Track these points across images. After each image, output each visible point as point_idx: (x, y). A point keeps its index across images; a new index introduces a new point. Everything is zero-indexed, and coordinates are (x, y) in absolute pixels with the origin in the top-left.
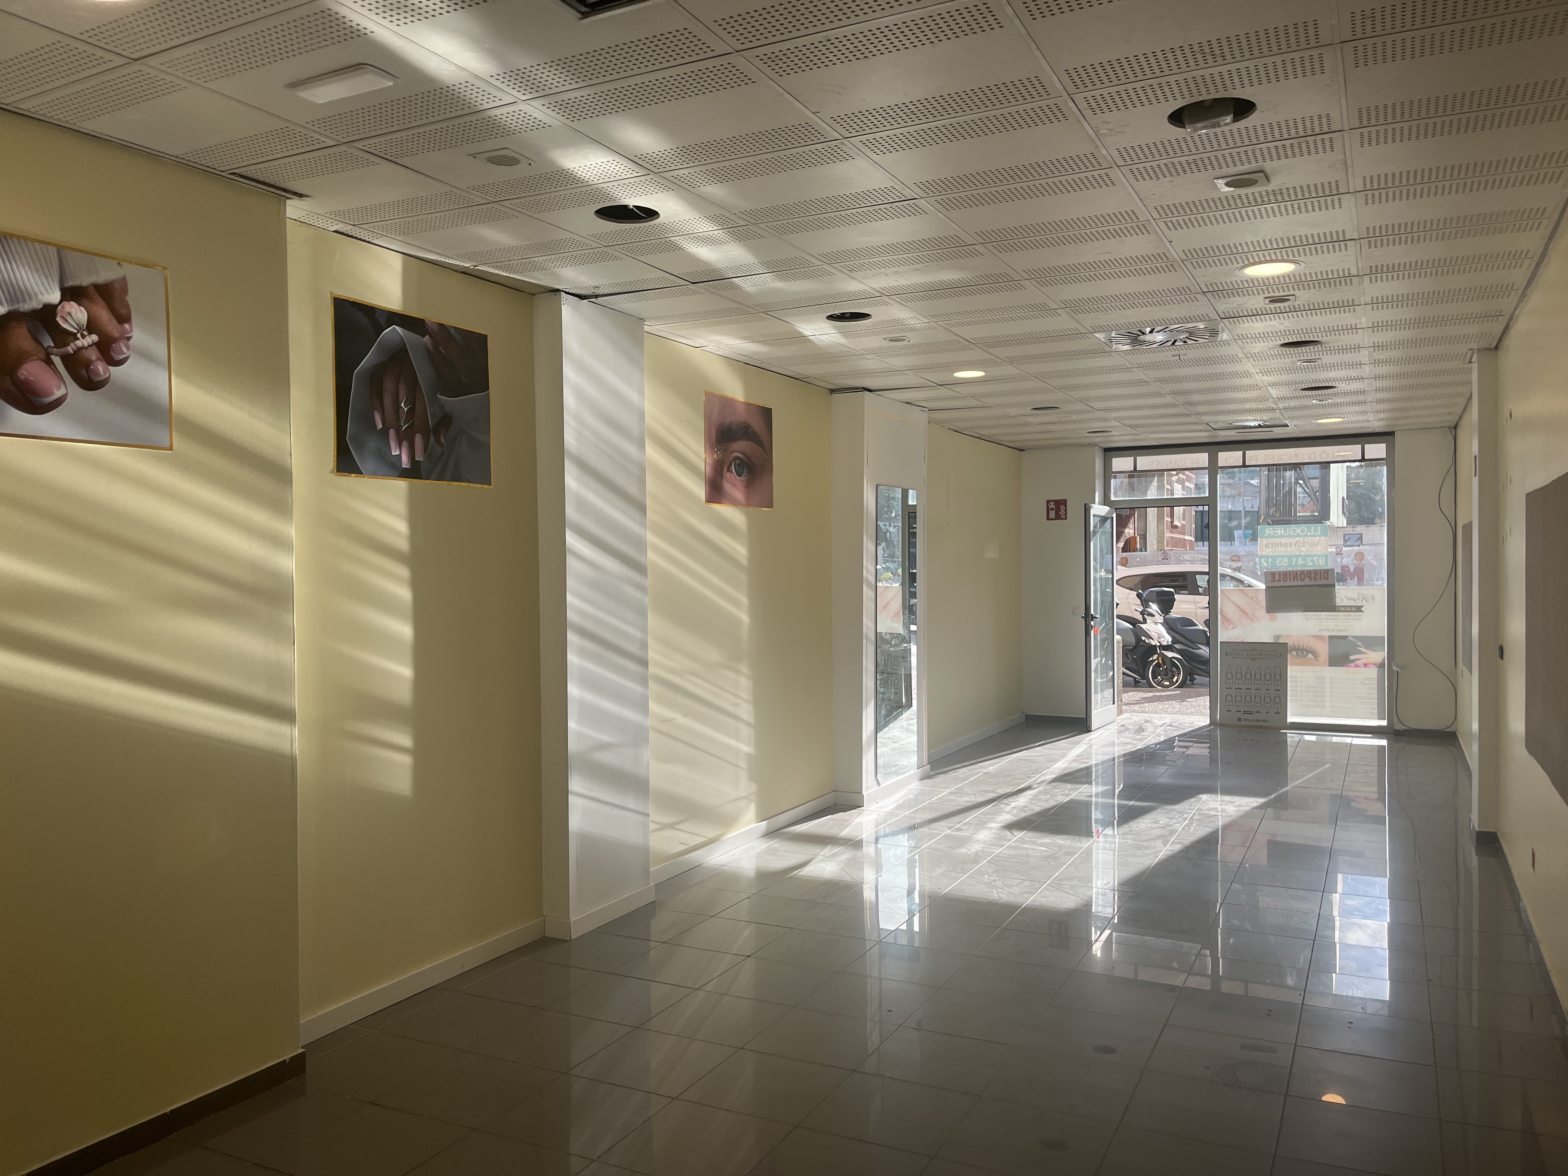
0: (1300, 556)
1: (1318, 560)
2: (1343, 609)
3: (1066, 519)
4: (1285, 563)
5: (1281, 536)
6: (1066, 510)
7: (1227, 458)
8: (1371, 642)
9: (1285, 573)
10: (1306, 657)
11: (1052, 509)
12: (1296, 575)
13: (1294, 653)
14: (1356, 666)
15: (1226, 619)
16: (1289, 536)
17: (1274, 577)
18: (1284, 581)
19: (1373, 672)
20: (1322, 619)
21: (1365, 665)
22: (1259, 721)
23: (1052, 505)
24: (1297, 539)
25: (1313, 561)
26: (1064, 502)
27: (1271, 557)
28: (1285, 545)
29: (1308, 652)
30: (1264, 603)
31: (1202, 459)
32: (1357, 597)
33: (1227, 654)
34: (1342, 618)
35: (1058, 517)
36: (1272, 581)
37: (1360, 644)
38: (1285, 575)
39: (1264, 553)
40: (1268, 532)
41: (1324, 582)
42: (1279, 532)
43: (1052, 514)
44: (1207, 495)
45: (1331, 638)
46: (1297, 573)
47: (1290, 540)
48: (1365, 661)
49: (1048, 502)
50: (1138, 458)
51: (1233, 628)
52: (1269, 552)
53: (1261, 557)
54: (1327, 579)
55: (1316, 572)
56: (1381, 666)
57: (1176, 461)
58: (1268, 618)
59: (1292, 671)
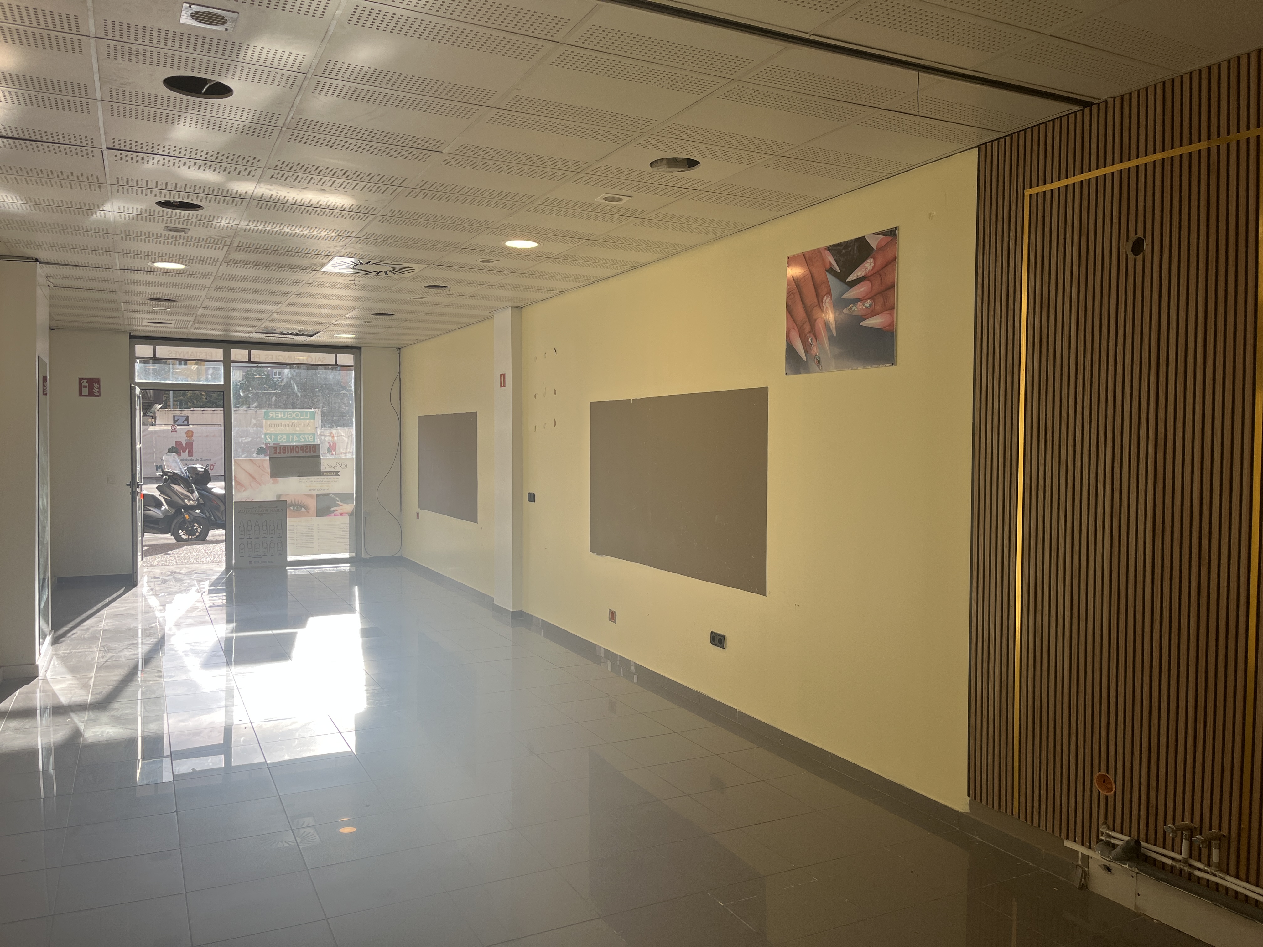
0: (295, 434)
1: (308, 437)
2: (326, 474)
3: (99, 396)
4: (284, 439)
5: (281, 418)
6: (99, 388)
7: (238, 354)
8: (345, 497)
9: (284, 447)
10: (300, 510)
11: (85, 387)
12: (292, 448)
13: (292, 508)
14: (335, 515)
15: (238, 483)
16: (287, 419)
17: (276, 450)
18: (283, 453)
19: (346, 519)
20: (311, 481)
21: (341, 514)
22: (266, 562)
23: (85, 383)
24: (293, 421)
25: (304, 438)
26: (98, 381)
27: (274, 434)
28: (285, 425)
29: (302, 506)
30: (269, 470)
31: (218, 353)
32: (335, 465)
33: (239, 511)
34: (326, 480)
35: (91, 394)
36: (274, 453)
37: (337, 499)
38: (284, 448)
39: (268, 431)
40: (271, 415)
41: (312, 454)
42: (280, 415)
43: (85, 391)
44: (222, 383)
45: (318, 495)
46: (293, 447)
47: (290, 422)
48: (341, 511)
49: (81, 380)
50: (157, 347)
51: (244, 491)
52: (272, 430)
53: (266, 434)
54: (315, 452)
55: (306, 446)
56: (351, 514)
57: (192, 352)
58: (272, 482)
59: (291, 522)
